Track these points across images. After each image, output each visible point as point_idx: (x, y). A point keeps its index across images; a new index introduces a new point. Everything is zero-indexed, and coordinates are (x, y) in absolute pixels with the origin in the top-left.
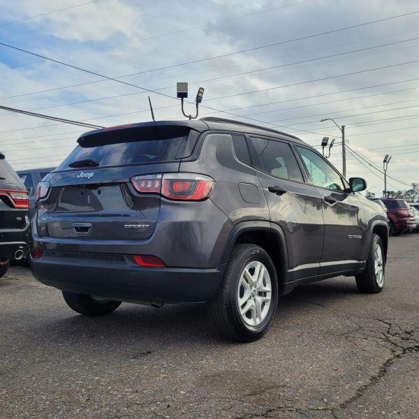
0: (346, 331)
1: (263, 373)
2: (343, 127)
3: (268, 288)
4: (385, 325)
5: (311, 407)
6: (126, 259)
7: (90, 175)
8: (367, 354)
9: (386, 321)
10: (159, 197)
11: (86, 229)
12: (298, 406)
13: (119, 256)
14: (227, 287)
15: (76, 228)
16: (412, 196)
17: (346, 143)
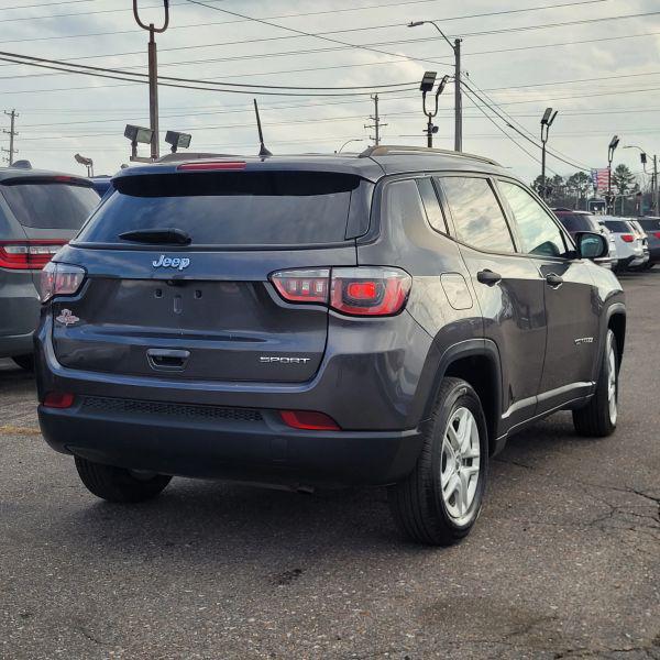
0: (594, 516)
1: (511, 598)
2: (458, 42)
3: (475, 451)
4: (651, 502)
5: (613, 647)
6: (265, 417)
7: (184, 263)
8: (648, 557)
9: (649, 494)
10: (325, 309)
11: (177, 361)
12: (592, 646)
13: (253, 411)
14: (428, 456)
15: (154, 357)
16: (583, 186)
17: (463, 78)
